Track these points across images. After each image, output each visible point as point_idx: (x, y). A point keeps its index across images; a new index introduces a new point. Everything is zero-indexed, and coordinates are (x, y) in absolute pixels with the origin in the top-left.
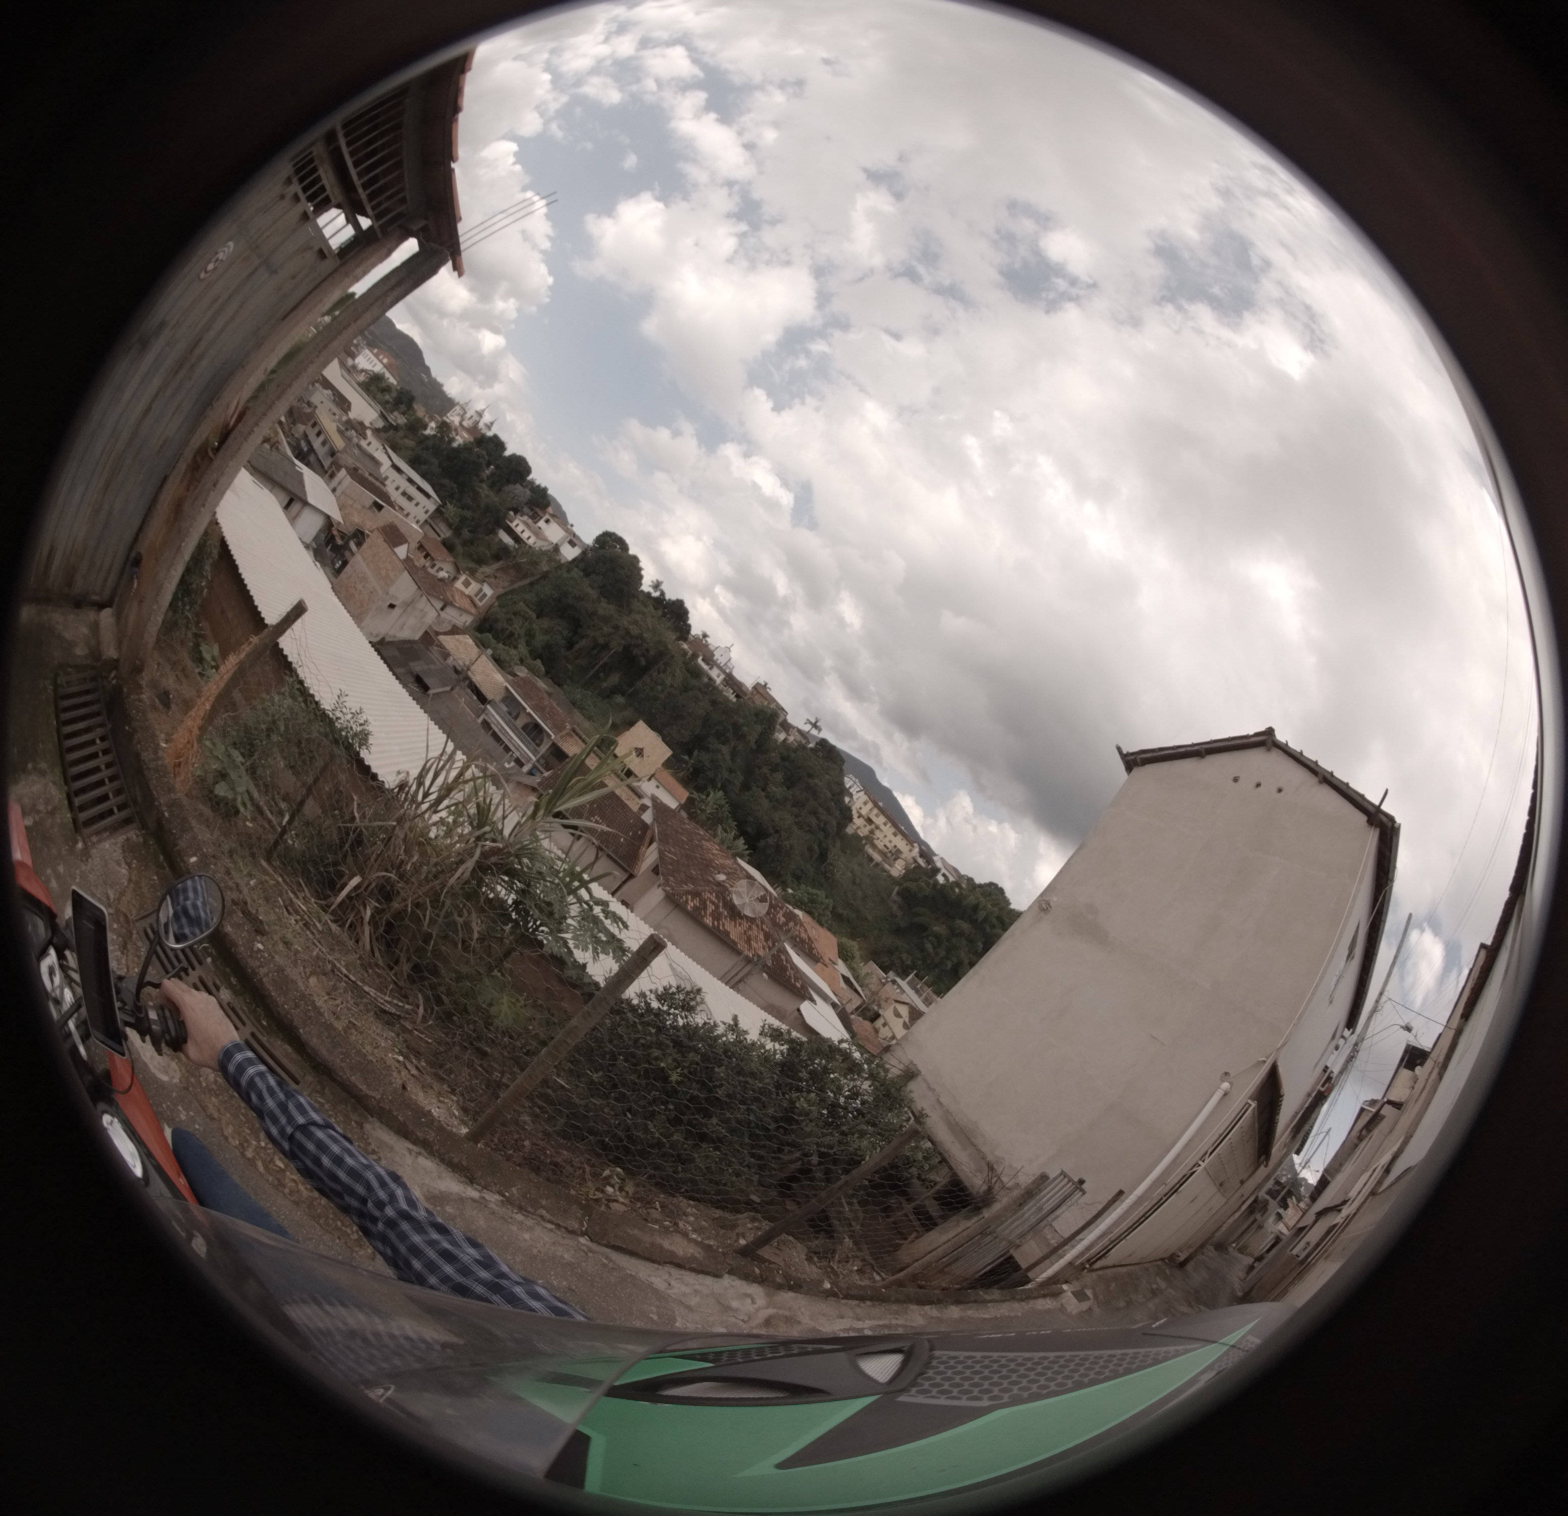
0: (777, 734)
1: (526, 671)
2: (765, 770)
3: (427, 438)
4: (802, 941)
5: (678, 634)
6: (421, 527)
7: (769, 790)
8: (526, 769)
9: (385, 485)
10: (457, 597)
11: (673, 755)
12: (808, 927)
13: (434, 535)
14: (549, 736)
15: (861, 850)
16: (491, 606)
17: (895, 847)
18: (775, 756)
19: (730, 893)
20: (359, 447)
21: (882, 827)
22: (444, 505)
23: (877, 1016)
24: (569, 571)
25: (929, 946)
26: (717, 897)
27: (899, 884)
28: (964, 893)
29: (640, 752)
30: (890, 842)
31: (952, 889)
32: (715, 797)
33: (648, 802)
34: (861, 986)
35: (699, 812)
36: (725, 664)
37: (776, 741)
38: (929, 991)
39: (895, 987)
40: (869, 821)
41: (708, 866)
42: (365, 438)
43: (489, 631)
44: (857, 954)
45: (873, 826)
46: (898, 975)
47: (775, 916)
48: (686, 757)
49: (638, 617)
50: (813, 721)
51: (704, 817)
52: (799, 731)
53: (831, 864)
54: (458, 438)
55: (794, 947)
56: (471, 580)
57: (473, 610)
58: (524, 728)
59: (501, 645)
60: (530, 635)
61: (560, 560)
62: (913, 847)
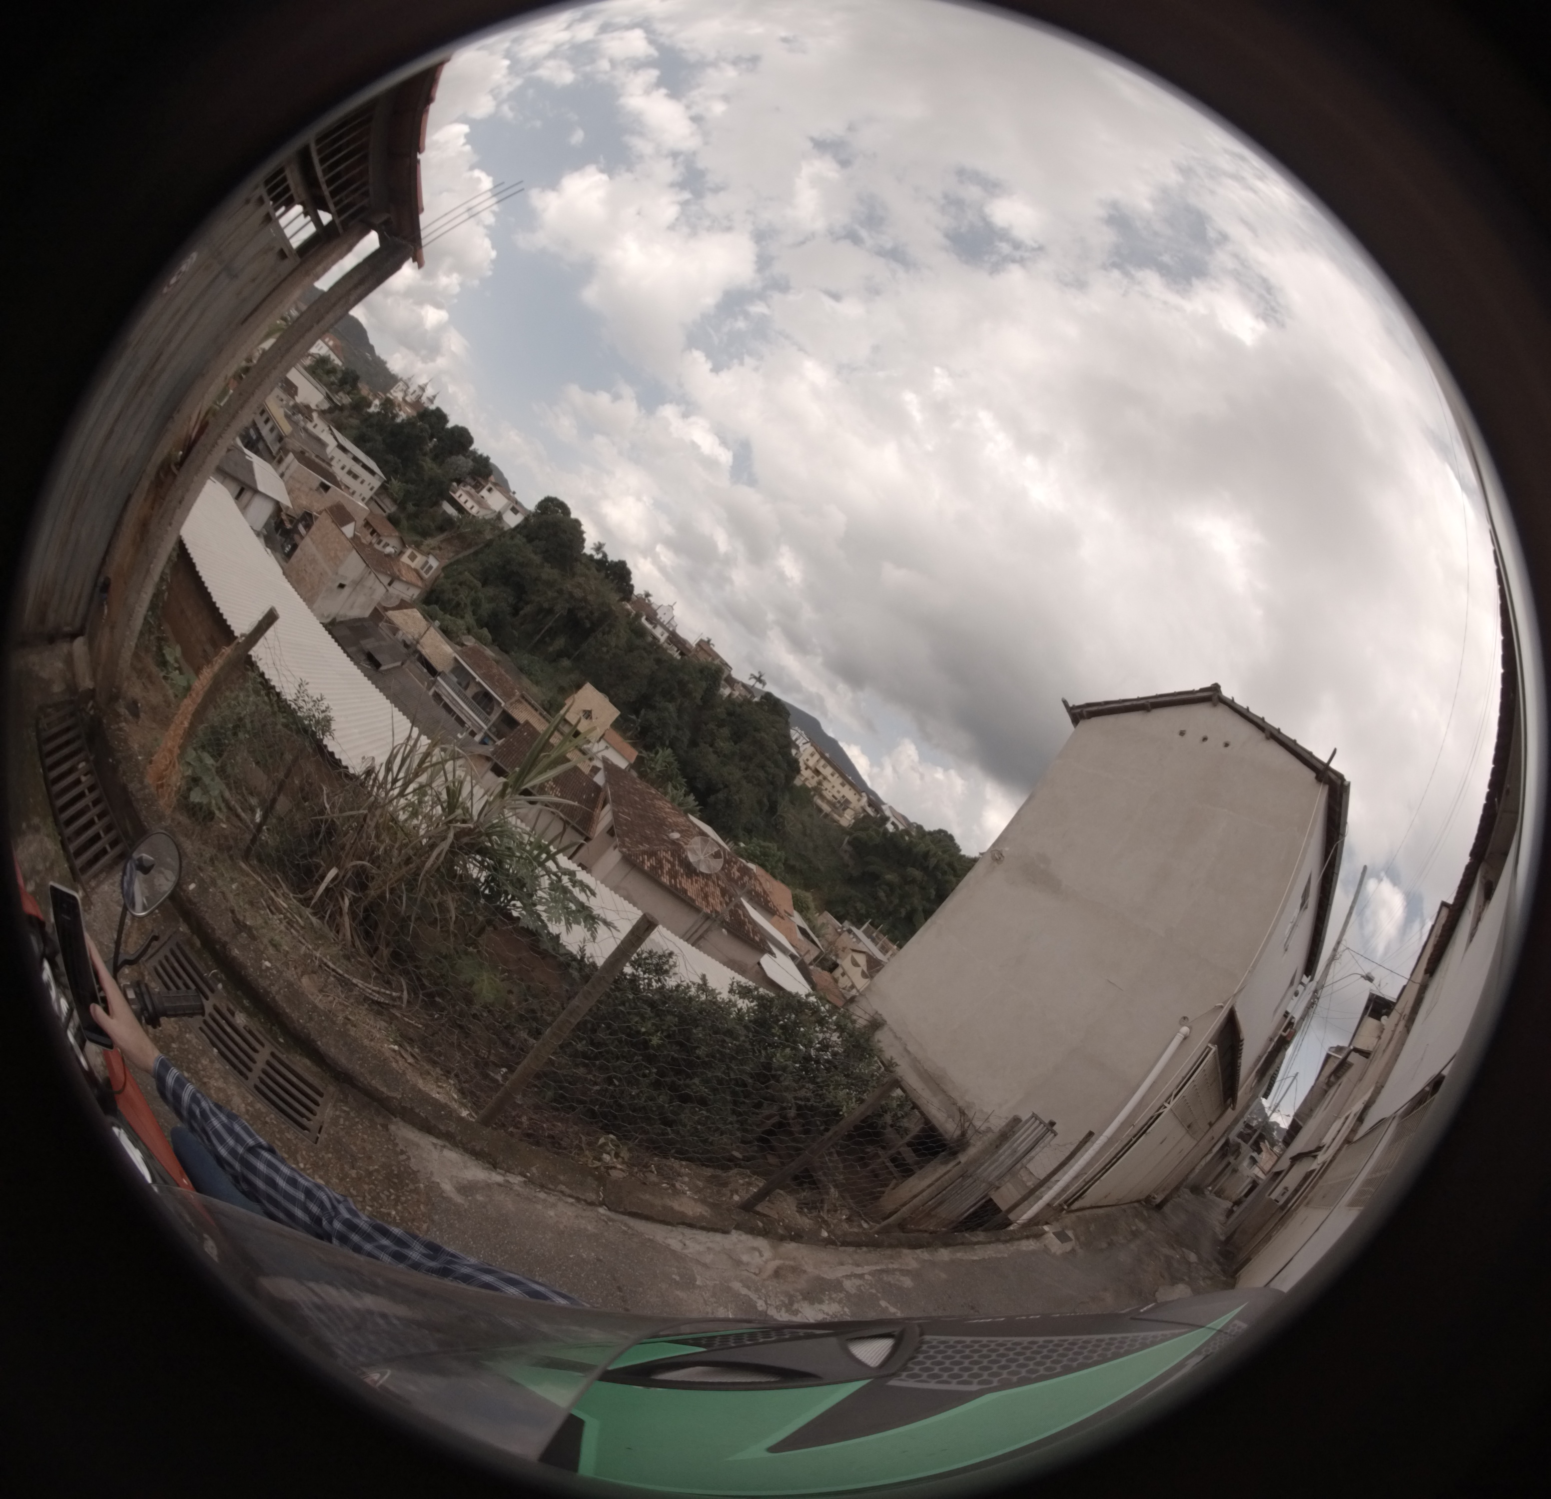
0: (722, 689)
1: (474, 640)
2: (712, 726)
3: (371, 415)
4: (758, 894)
5: (622, 595)
6: (367, 504)
7: (716, 745)
8: (478, 738)
9: (330, 466)
10: (404, 572)
11: (620, 716)
12: (762, 880)
13: (380, 511)
14: (499, 704)
15: (810, 801)
16: (437, 578)
17: (843, 797)
18: (721, 712)
19: (684, 851)
20: (306, 430)
21: (830, 778)
22: (388, 481)
23: (835, 966)
24: (512, 538)
25: (882, 894)
26: (672, 855)
27: (850, 834)
28: (914, 840)
29: (588, 714)
30: (839, 792)
31: (902, 837)
32: (663, 756)
33: (600, 765)
34: (818, 937)
35: (649, 770)
36: (669, 622)
37: (721, 696)
38: (885, 939)
39: (852, 936)
40: (817, 772)
41: (661, 825)
42: (311, 420)
43: (436, 603)
44: (812, 905)
45: (821, 777)
46: (853, 924)
47: (729, 871)
48: (634, 717)
49: (581, 580)
50: (757, 675)
51: (653, 776)
52: (744, 686)
53: (781, 816)
54: (401, 413)
55: (751, 900)
56: (417, 554)
57: (420, 583)
58: (475, 697)
59: (448, 616)
60: (476, 604)
61: (503, 528)
62: (861, 796)
